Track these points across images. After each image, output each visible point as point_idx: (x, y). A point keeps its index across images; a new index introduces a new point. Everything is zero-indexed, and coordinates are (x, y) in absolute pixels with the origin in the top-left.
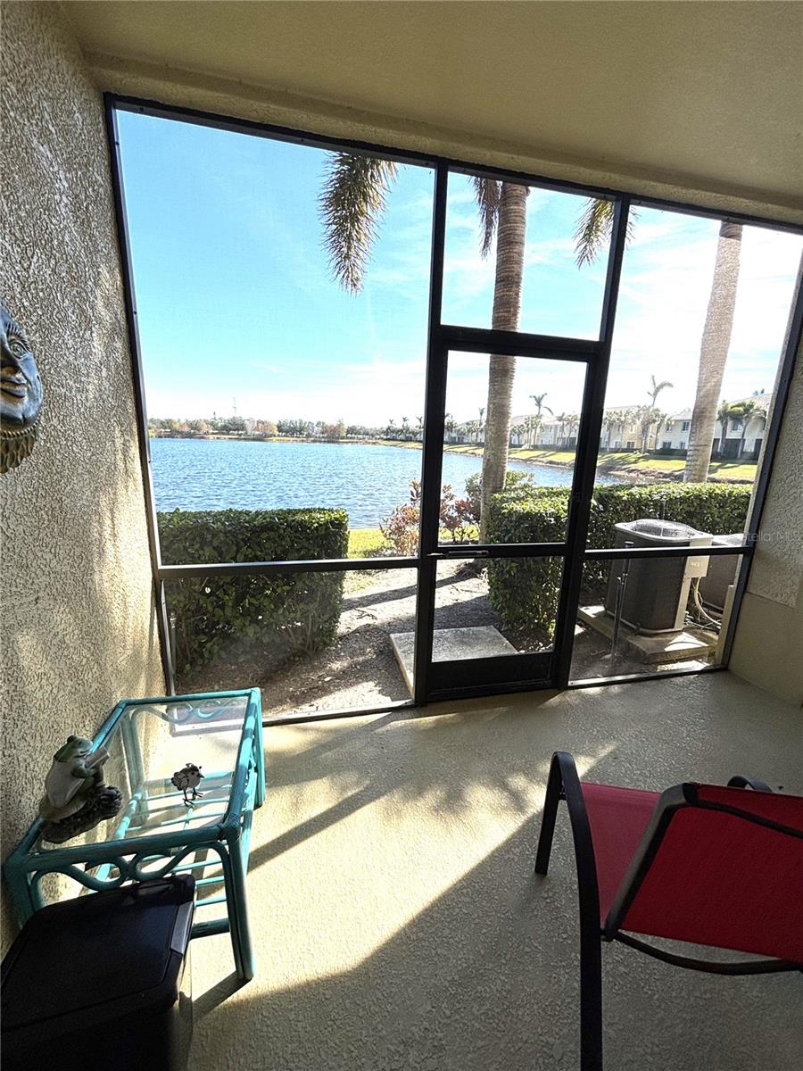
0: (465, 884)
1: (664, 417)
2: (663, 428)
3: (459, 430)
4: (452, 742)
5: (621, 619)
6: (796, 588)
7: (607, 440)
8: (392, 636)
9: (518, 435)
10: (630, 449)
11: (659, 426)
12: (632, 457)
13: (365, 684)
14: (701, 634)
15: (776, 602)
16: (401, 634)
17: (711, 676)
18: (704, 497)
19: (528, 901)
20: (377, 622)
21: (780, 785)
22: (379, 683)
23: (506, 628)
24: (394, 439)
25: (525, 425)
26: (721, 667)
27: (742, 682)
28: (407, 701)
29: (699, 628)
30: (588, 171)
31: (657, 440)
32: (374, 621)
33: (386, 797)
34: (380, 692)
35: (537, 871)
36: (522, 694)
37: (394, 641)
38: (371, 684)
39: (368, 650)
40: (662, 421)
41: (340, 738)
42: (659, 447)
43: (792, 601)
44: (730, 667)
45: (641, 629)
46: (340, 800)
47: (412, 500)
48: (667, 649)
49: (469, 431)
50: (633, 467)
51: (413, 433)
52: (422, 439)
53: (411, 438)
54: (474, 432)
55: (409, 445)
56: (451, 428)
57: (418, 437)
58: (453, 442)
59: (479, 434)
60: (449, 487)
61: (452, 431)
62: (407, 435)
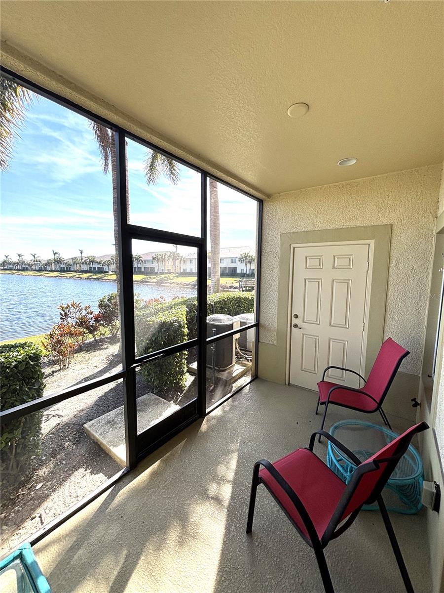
0: (221, 574)
1: (182, 257)
2: (182, 262)
3: (67, 263)
4: (165, 482)
5: (215, 368)
6: (276, 337)
7: (157, 268)
8: (85, 425)
9: (108, 266)
10: (169, 273)
11: (180, 261)
12: (171, 276)
13: (76, 473)
14: (242, 363)
15: (270, 344)
16: (92, 422)
17: (253, 382)
18: (226, 300)
19: (253, 554)
20: (65, 419)
21: (296, 422)
22: (87, 467)
23: (157, 391)
24: (10, 269)
25: (111, 260)
26: (255, 378)
27: (264, 381)
28: (123, 470)
29: (240, 360)
30: (193, 158)
31: (180, 267)
32: (62, 418)
33: (144, 553)
34: (92, 473)
35: (248, 532)
36: (187, 429)
37: (89, 429)
38: (81, 470)
39: (67, 444)
40: (181, 259)
41: (84, 533)
42: (182, 271)
43: (275, 343)
44: (258, 375)
45: (221, 369)
46: (111, 584)
47: (61, 318)
48: (234, 375)
49: (74, 264)
50: (172, 281)
51: (29, 265)
52: (37, 269)
53: (27, 268)
54: (78, 264)
55: (26, 273)
56: (60, 262)
57: (33, 267)
58: (62, 271)
59: (81, 265)
60: (89, 307)
61: (61, 264)
62: (23, 266)
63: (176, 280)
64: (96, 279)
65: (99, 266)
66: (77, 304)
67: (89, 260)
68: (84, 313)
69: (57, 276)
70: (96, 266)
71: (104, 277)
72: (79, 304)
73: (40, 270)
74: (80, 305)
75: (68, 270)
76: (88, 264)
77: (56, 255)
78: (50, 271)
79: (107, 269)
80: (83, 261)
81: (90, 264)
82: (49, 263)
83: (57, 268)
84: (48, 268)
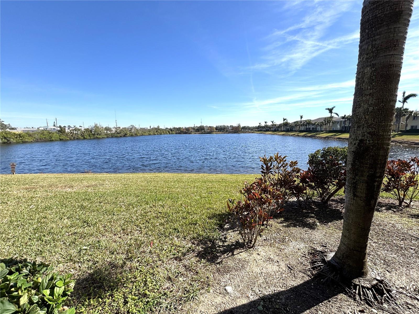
3: (291, 125)
9: (320, 126)
24: (261, 131)
31: (406, 125)
49: (295, 126)
51: (269, 128)
52: (273, 130)
53: (268, 130)
54: (298, 126)
55: (267, 133)
56: (287, 125)
57: (272, 129)
58: (288, 131)
59: (300, 127)
60: (296, 163)
61: (287, 126)
62: (267, 129)
63: (398, 138)
64: (309, 136)
65: (313, 127)
66: (282, 157)
67: (306, 123)
68: (289, 169)
69: (284, 134)
70: (311, 127)
71: (317, 135)
72: (285, 157)
73: (275, 131)
74: (284, 159)
75: (291, 130)
76: (305, 126)
77: (285, 121)
78: (280, 131)
79: (320, 129)
80: (302, 123)
81: (306, 126)
82: (280, 126)
83: (285, 129)
84: (280, 130)
